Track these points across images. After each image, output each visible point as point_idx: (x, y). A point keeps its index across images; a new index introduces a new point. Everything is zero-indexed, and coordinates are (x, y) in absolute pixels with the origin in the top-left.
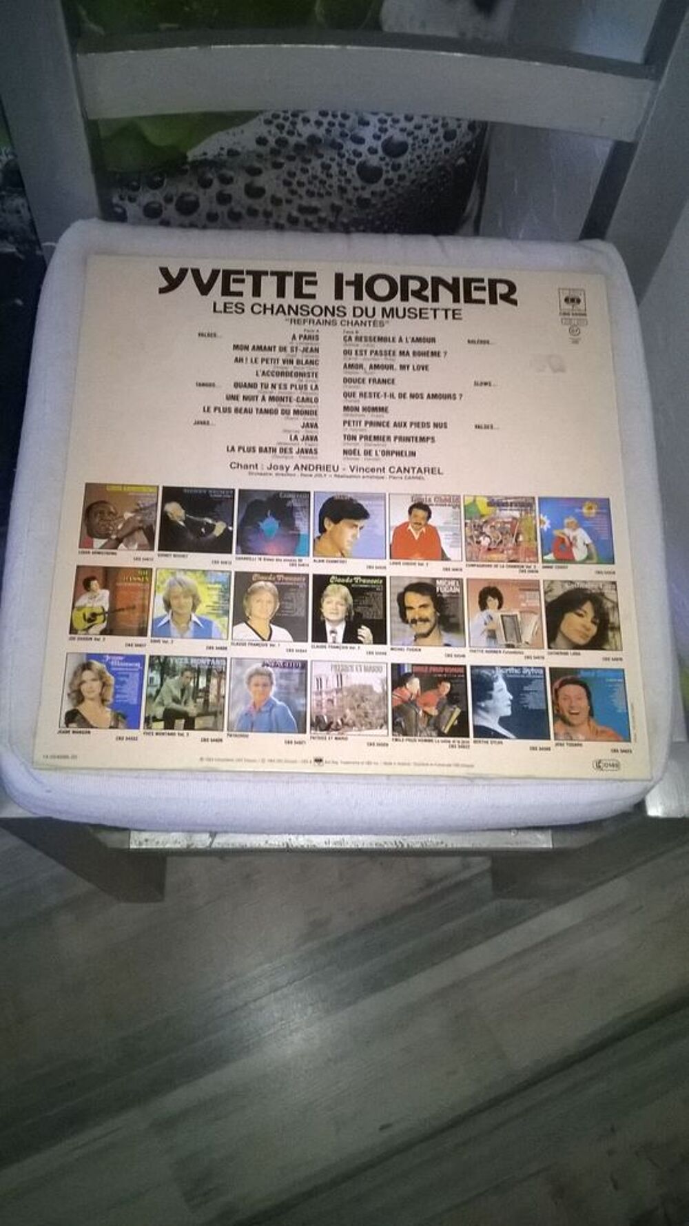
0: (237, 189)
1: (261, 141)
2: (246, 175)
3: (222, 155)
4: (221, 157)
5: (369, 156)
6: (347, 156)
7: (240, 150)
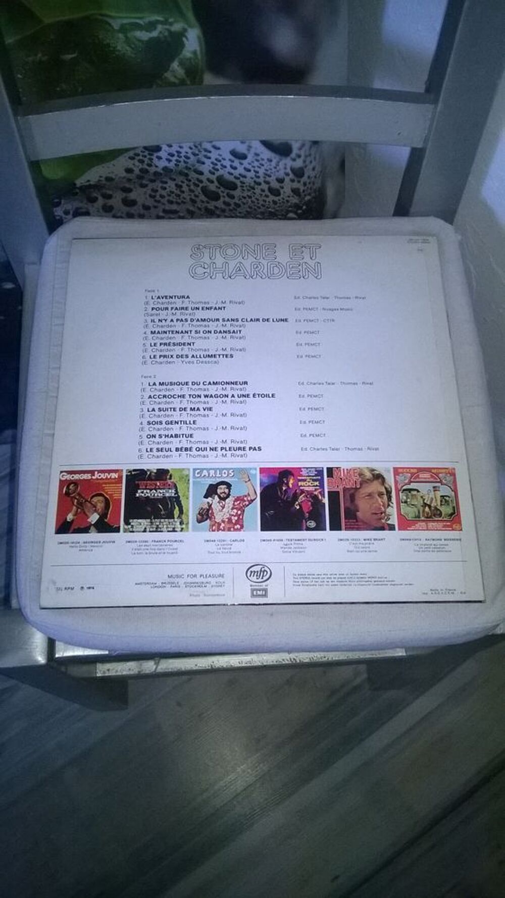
0: (116, 201)
1: (129, 171)
2: (121, 193)
4: (101, 182)
5: (209, 184)
6: (193, 181)
7: (114, 177)
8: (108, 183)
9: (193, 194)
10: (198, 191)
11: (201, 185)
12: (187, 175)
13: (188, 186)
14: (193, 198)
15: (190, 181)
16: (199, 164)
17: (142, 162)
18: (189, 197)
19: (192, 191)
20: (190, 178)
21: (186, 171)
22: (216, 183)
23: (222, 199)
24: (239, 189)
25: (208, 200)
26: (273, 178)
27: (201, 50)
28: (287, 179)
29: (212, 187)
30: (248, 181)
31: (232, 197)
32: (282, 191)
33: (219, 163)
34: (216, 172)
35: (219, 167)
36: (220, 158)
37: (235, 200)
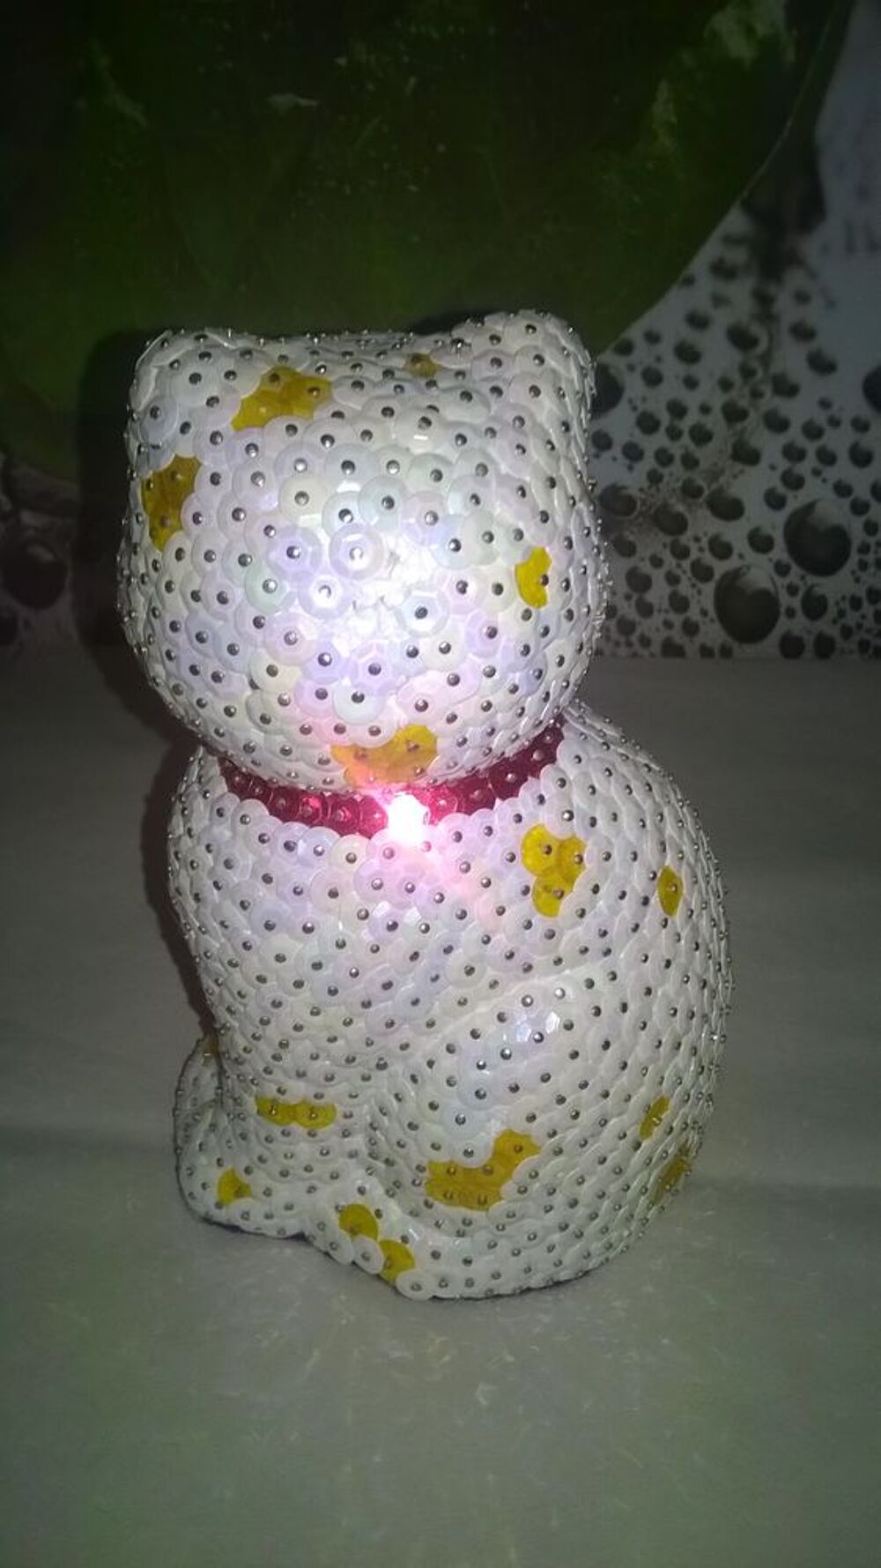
5: (751, 556)
6: (694, 554)
9: (677, 619)
10: (704, 598)
11: (721, 568)
12: (680, 525)
13: (672, 579)
14: (677, 636)
15: (681, 553)
16: (738, 466)
18: (664, 633)
19: (680, 604)
20: (685, 539)
21: (680, 508)
22: (780, 552)
23: (783, 625)
24: (854, 558)
25: (729, 640)
29: (760, 573)
31: (814, 607)
33: (811, 448)
34: (790, 495)
35: (804, 468)
36: (821, 418)
37: (825, 626)
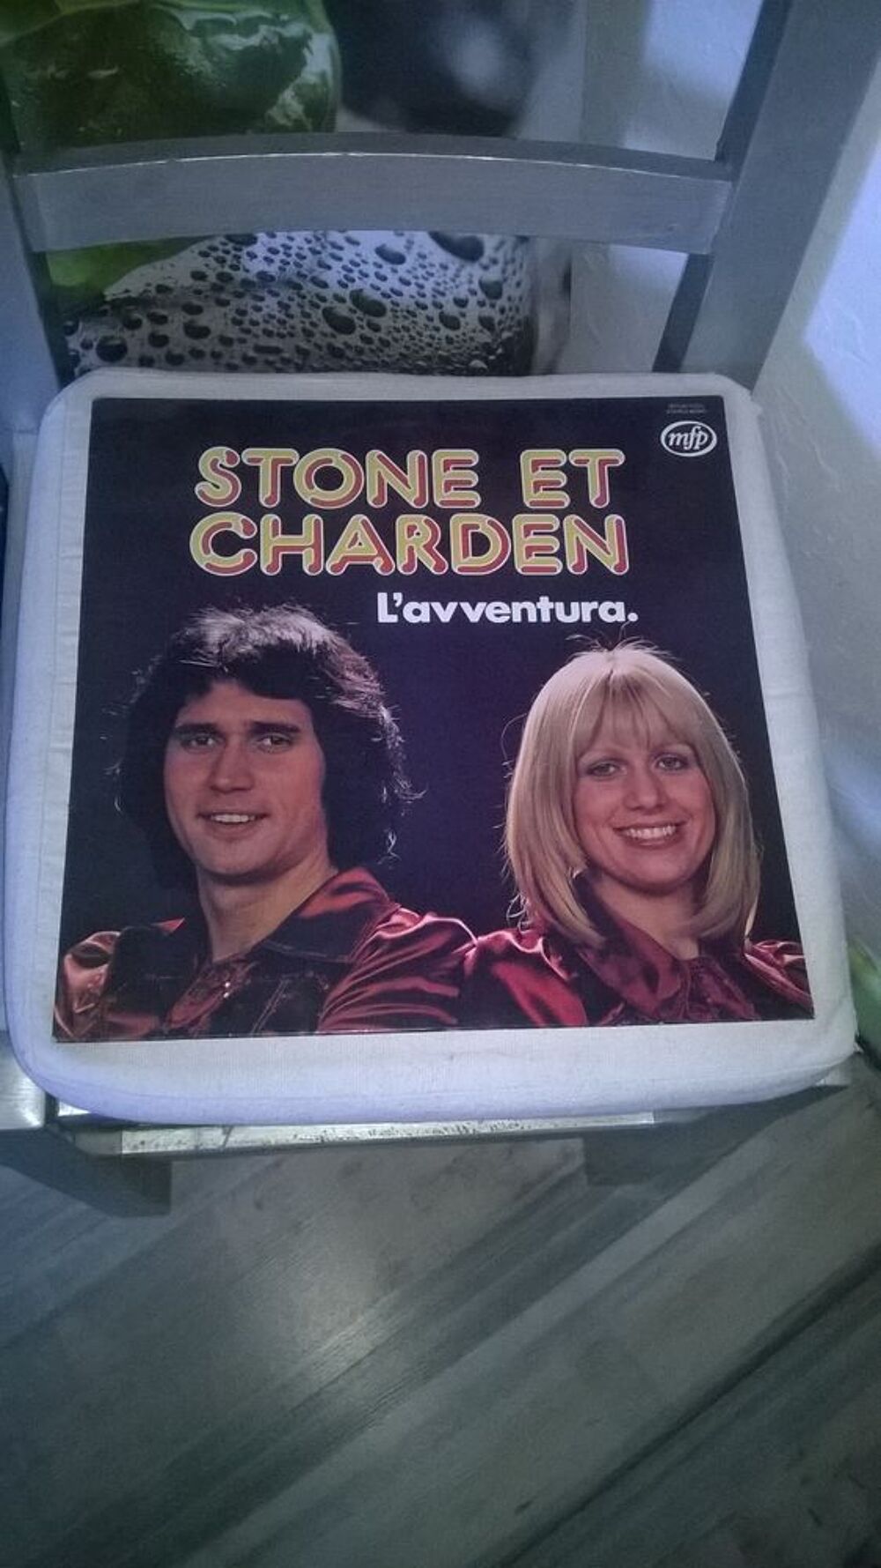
0: (174, 328)
1: (198, 276)
2: (183, 313)
3: (150, 291)
4: (148, 294)
5: (336, 304)
6: (309, 298)
7: (172, 285)
8: (159, 296)
9: (307, 321)
10: (317, 315)
11: (323, 305)
12: (299, 287)
13: (301, 306)
14: (308, 326)
15: (304, 297)
16: (321, 270)
17: (222, 261)
18: (301, 325)
19: (308, 316)
20: (303, 292)
21: (296, 280)
22: (349, 303)
23: (358, 331)
24: (389, 314)
25: (335, 333)
26: (450, 297)
27: (335, 71)
28: (473, 301)
29: (343, 310)
30: (406, 301)
31: (376, 329)
32: (462, 321)
33: (356, 269)
34: (350, 284)
35: (355, 275)
36: (358, 260)
37: (382, 334)
